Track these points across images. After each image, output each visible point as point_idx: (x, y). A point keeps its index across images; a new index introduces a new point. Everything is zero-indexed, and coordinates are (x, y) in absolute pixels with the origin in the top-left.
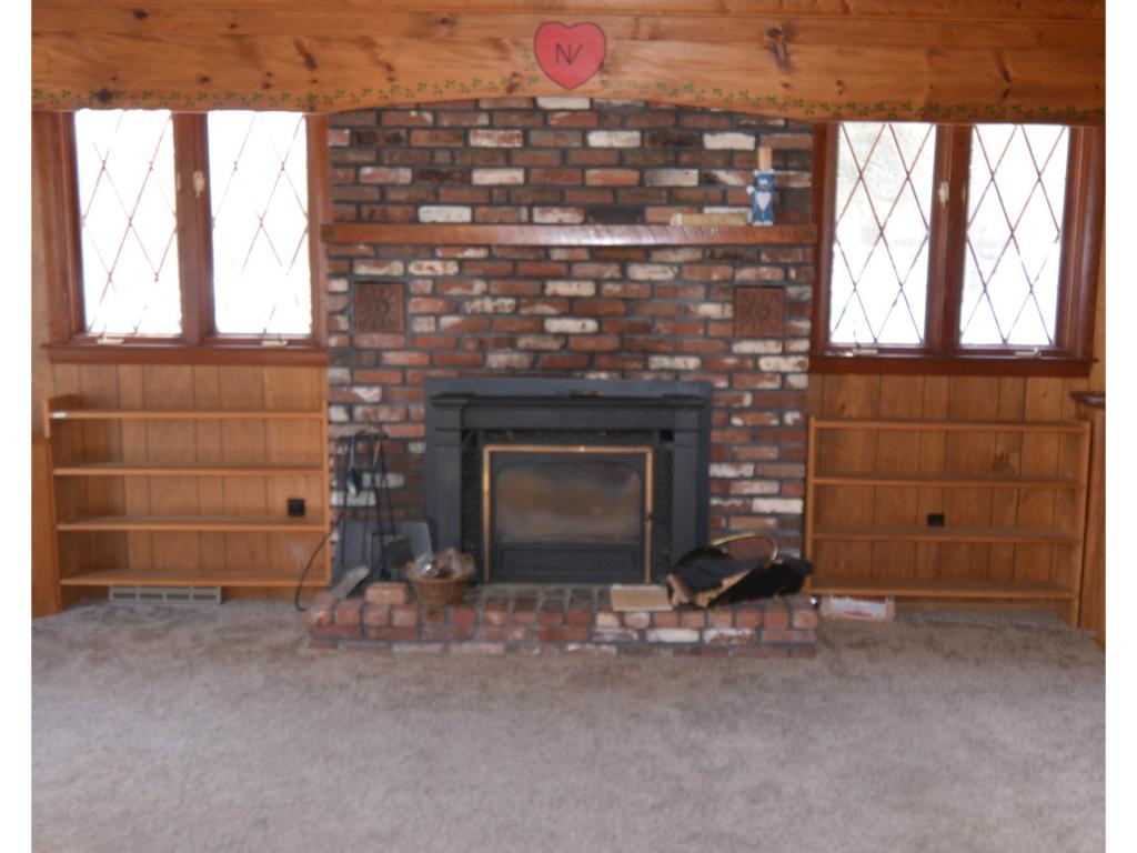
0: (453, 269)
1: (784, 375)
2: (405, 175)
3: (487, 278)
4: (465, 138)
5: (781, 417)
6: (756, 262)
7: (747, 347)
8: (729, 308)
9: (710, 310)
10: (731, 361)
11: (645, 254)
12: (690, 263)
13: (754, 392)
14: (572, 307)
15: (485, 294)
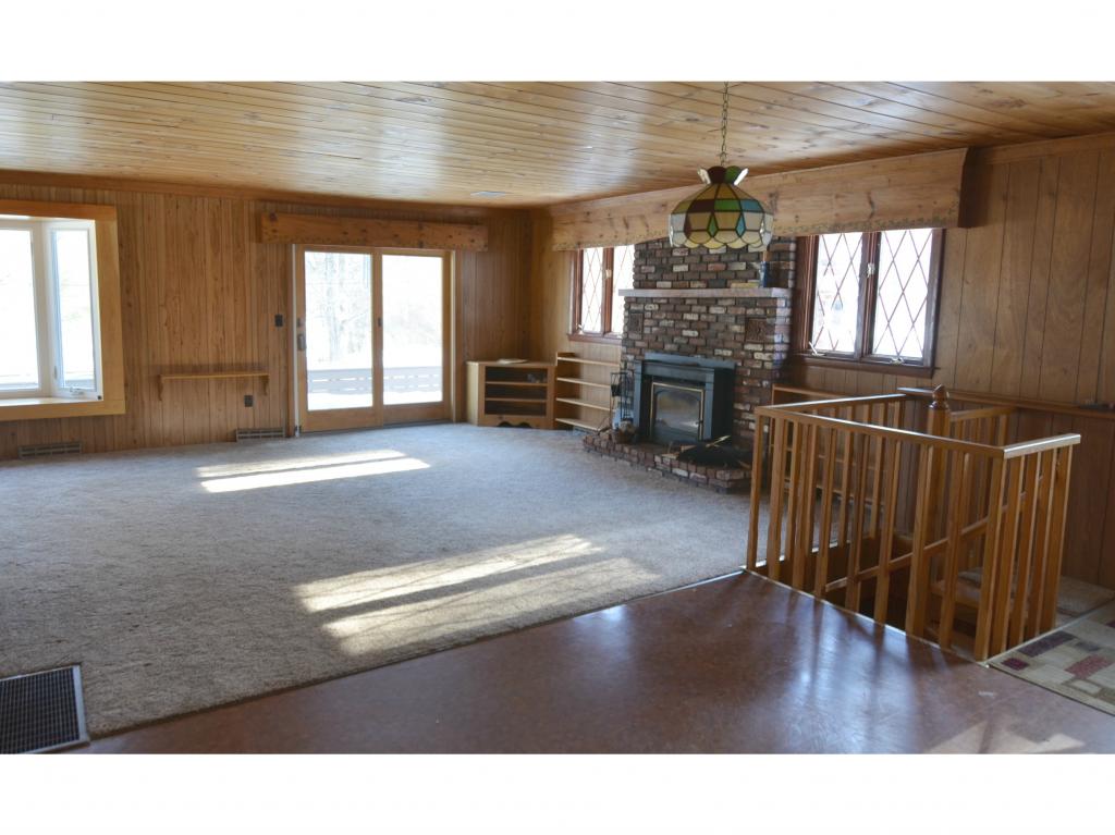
0: (657, 307)
1: (763, 362)
2: (653, 269)
3: (667, 312)
4: (671, 252)
5: (761, 383)
6: (755, 307)
7: (749, 347)
8: (743, 328)
9: (736, 328)
10: (743, 353)
11: (715, 301)
12: (731, 306)
13: (752, 369)
14: (691, 325)
15: (666, 318)
